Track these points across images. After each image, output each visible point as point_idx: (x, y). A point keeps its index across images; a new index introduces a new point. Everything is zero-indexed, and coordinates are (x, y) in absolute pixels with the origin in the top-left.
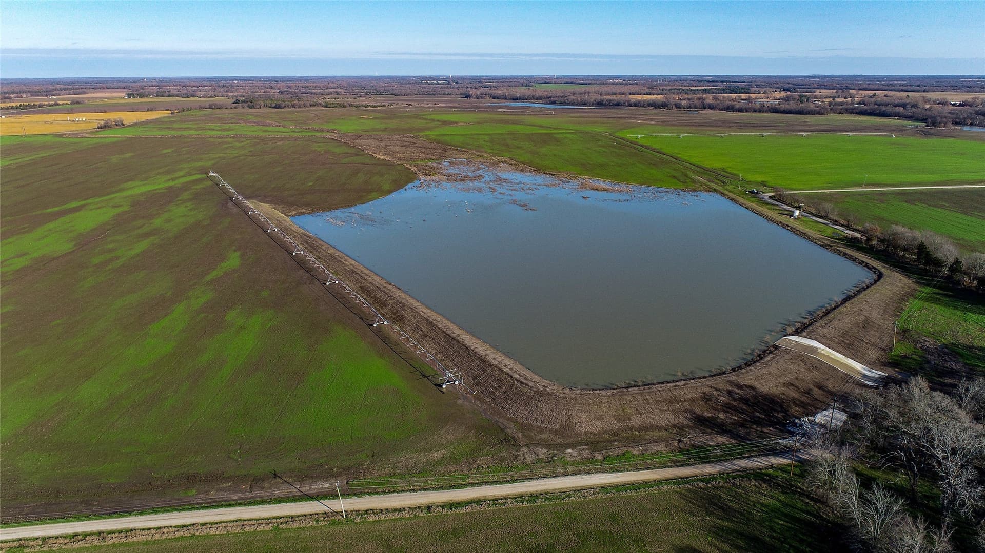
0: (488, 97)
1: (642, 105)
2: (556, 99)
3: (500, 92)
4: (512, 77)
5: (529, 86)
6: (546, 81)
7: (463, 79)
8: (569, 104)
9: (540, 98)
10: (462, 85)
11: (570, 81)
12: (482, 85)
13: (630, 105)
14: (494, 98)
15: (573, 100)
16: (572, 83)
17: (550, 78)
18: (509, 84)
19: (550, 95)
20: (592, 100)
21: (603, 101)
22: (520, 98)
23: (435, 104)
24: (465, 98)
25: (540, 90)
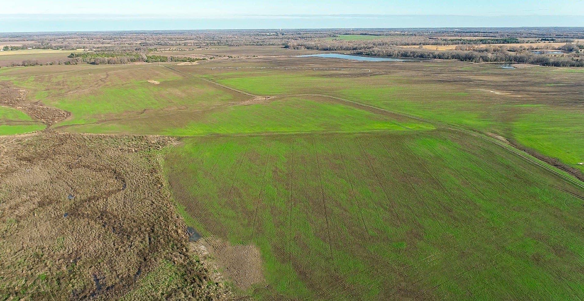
0: (303, 48)
1: (446, 57)
2: (363, 50)
3: (313, 43)
4: (322, 30)
5: (335, 37)
6: (347, 33)
7: (288, 31)
8: (375, 56)
9: (347, 49)
10: (286, 36)
11: (364, 33)
12: (300, 36)
13: (435, 57)
14: (308, 48)
15: (379, 51)
16: (366, 34)
17: (348, 30)
18: (321, 35)
19: (355, 46)
20: (396, 52)
21: (407, 53)
22: (330, 49)
23: (254, 56)
24: (285, 48)
25: (346, 41)
